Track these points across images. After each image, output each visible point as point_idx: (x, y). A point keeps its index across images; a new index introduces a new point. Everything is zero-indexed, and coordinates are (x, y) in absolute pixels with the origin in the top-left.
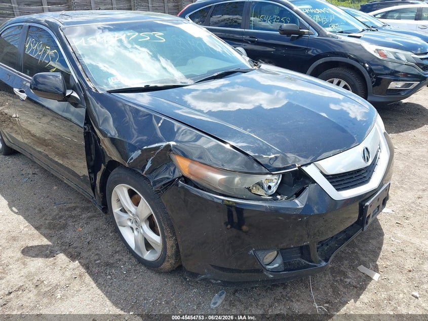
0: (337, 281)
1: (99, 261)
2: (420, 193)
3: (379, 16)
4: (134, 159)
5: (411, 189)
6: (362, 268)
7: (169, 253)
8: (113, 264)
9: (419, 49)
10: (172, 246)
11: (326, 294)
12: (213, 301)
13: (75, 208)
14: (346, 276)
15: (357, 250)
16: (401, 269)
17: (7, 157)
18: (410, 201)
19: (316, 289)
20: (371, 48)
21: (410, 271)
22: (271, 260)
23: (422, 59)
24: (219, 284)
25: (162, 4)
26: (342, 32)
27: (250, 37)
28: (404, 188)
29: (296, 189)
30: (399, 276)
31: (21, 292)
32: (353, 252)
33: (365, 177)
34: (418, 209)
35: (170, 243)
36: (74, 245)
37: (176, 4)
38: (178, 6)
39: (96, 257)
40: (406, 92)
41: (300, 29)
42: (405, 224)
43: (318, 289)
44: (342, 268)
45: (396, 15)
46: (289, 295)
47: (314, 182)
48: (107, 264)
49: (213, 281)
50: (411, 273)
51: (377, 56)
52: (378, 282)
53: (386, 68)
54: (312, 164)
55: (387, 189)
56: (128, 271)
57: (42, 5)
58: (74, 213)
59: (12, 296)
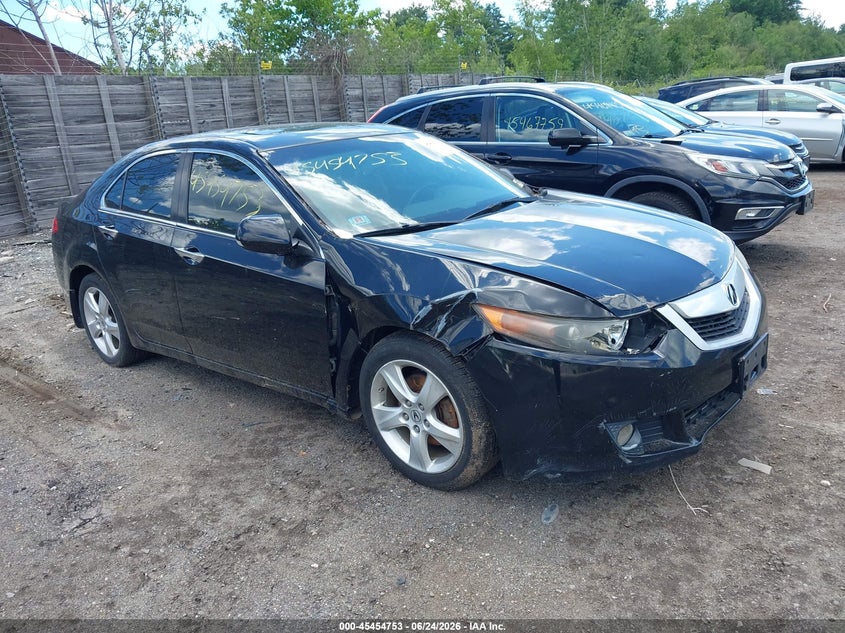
0: (713, 479)
1: (353, 488)
2: (810, 366)
3: (696, 107)
4: (421, 317)
5: (796, 362)
6: (744, 462)
7: (475, 450)
8: (376, 489)
9: (776, 156)
10: (481, 438)
11: (702, 495)
12: (543, 516)
13: (280, 428)
14: (723, 472)
15: (732, 442)
16: (800, 458)
17: (127, 370)
18: (798, 377)
19: (686, 491)
20: (700, 159)
21: (814, 459)
22: (628, 440)
23: (782, 170)
24: (557, 480)
25: (311, 107)
26: (650, 136)
27: (498, 154)
28: (785, 363)
29: (649, 340)
30: (799, 466)
31: (253, 534)
32: (727, 445)
33: (733, 326)
34: (811, 387)
35: (478, 432)
36: (304, 473)
37: (335, 106)
38: (338, 109)
39: (346, 484)
40: (765, 224)
41: (583, 135)
42: (794, 407)
43: (688, 491)
44: (716, 464)
45: (724, 103)
46: (650, 500)
47: (673, 327)
48: (368, 491)
49: (549, 476)
50: (815, 462)
51: (711, 169)
52: (771, 475)
53: (728, 188)
54: (667, 305)
55: (766, 342)
56: (404, 495)
57: (105, 121)
58: (282, 434)
59: (242, 539)
